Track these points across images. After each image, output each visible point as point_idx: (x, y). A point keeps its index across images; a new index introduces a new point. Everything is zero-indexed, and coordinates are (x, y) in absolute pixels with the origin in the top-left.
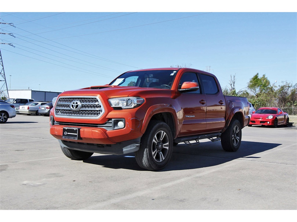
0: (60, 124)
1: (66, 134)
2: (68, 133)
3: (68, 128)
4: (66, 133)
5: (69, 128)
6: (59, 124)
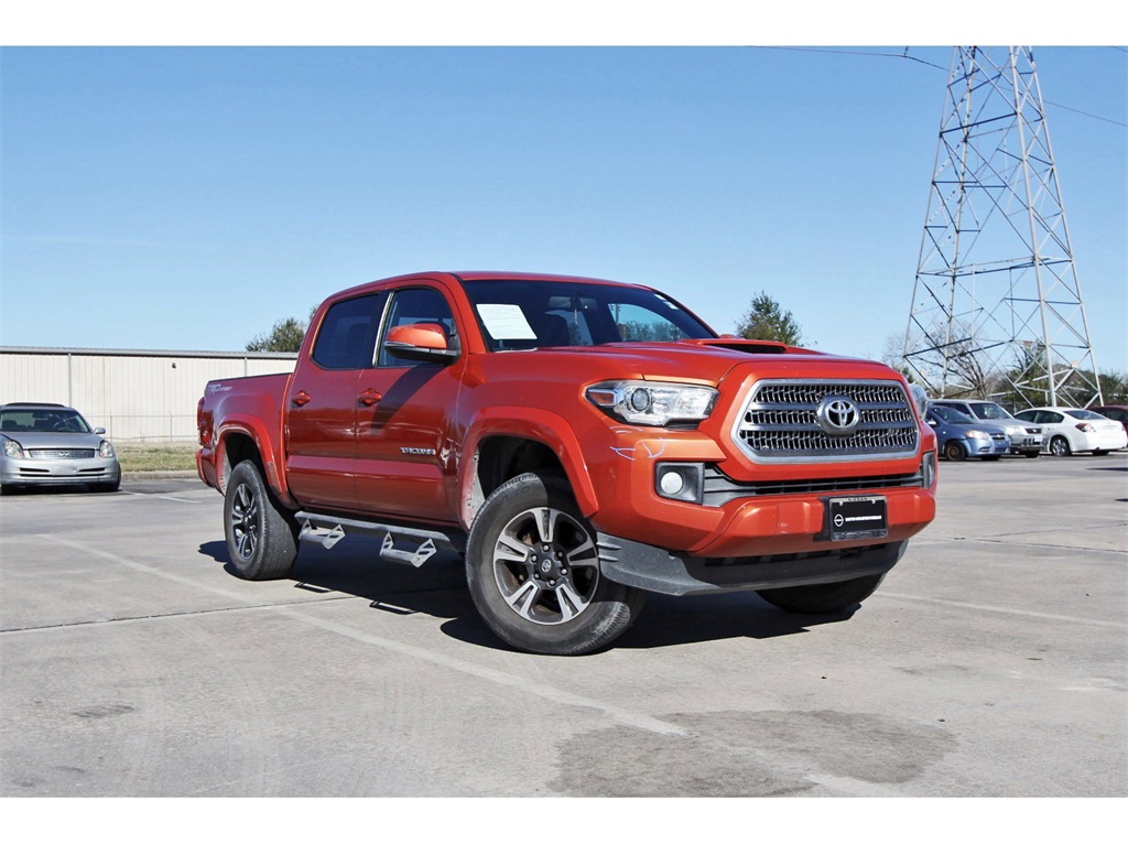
0: (758, 492)
1: (839, 523)
2: (848, 519)
3: (846, 500)
4: (839, 520)
5: (852, 500)
6: (754, 494)
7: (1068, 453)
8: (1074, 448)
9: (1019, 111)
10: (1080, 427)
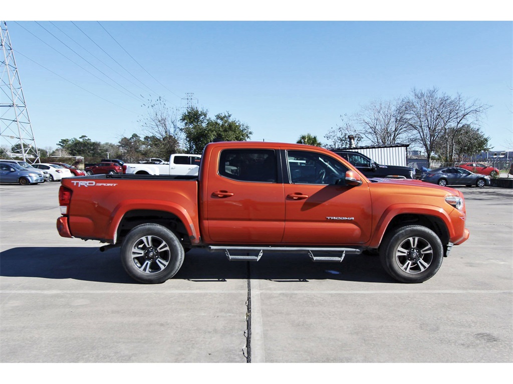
7: (53, 180)
8: (55, 179)
9: (3, 44)
10: (57, 171)
